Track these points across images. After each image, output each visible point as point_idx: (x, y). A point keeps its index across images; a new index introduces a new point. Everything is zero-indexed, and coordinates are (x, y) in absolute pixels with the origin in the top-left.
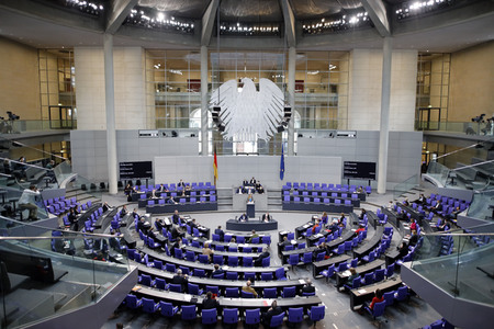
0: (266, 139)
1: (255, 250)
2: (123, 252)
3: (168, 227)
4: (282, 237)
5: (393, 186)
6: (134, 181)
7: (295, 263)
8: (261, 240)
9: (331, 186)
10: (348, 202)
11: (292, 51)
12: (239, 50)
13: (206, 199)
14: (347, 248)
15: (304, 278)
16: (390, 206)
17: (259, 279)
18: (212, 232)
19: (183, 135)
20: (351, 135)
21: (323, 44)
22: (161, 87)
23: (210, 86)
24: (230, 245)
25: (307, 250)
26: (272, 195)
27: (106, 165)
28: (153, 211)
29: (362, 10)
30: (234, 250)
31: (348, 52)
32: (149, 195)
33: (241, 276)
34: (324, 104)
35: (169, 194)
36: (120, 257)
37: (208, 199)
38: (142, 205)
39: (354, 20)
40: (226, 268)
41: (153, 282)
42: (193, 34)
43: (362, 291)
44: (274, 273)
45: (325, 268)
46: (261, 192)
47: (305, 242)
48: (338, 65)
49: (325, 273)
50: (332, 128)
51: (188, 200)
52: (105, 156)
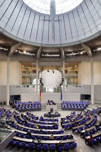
0: (56, 88)
1: (53, 124)
2: (10, 125)
3: (25, 116)
4: (62, 119)
5: (96, 102)
6: (15, 101)
7: (66, 128)
8: (55, 120)
9: (77, 102)
10: (82, 107)
11: (64, 62)
12: (48, 61)
13: (37, 107)
14: (83, 123)
15: (69, 133)
16: (96, 108)
17: (55, 134)
18: (39, 118)
19: (30, 87)
20: (82, 86)
21: (73, 60)
22: (24, 72)
23: (39, 72)
24: (45, 122)
25: (70, 123)
26: (59, 105)
27: (6, 96)
28: (20, 111)
29: (84, 50)
30: (47, 124)
31: (80, 62)
32: (19, 106)
33: (49, 133)
34: (74, 77)
35: (25, 105)
36: (9, 127)
37: (38, 107)
38: (17, 109)
39: (81, 53)
40: (44, 130)
41: (20, 135)
42: (34, 57)
43: (89, 137)
44: (60, 131)
45: (76, 129)
46: (55, 104)
47: (69, 121)
48: (77, 65)
49: (76, 131)
50: (77, 84)
51: (32, 107)
52: (6, 93)
